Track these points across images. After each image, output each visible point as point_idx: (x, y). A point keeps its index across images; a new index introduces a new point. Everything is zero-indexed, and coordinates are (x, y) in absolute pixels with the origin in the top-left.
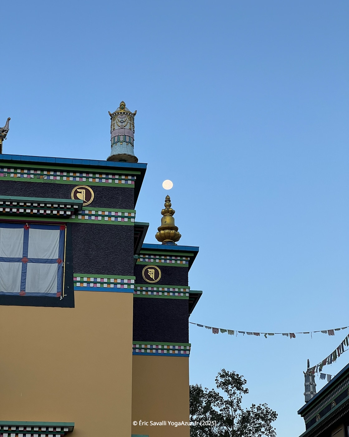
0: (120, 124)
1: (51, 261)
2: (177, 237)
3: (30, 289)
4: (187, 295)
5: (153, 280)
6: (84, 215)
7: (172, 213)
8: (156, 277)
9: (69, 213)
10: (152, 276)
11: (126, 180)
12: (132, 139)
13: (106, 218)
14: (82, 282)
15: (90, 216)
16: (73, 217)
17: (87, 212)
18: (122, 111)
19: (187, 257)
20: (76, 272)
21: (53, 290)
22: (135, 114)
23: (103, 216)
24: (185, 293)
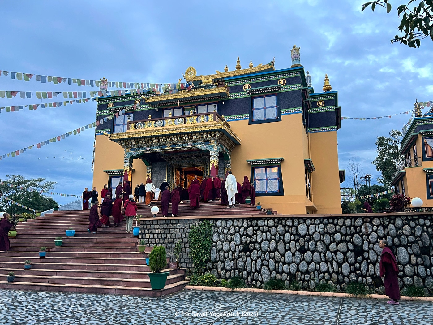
0: (294, 54)
1: (274, 107)
2: (331, 89)
3: (267, 118)
4: (335, 109)
5: (321, 106)
6: (283, 89)
7: (328, 80)
8: (323, 104)
9: (277, 89)
10: (321, 104)
11: (297, 74)
12: (299, 58)
13: (291, 89)
14: (283, 112)
15: (285, 89)
16: (279, 90)
17: (284, 88)
18: (294, 49)
19: (334, 95)
20: (281, 109)
21: (275, 116)
22: (299, 49)
23: (289, 88)
24: (333, 108)
